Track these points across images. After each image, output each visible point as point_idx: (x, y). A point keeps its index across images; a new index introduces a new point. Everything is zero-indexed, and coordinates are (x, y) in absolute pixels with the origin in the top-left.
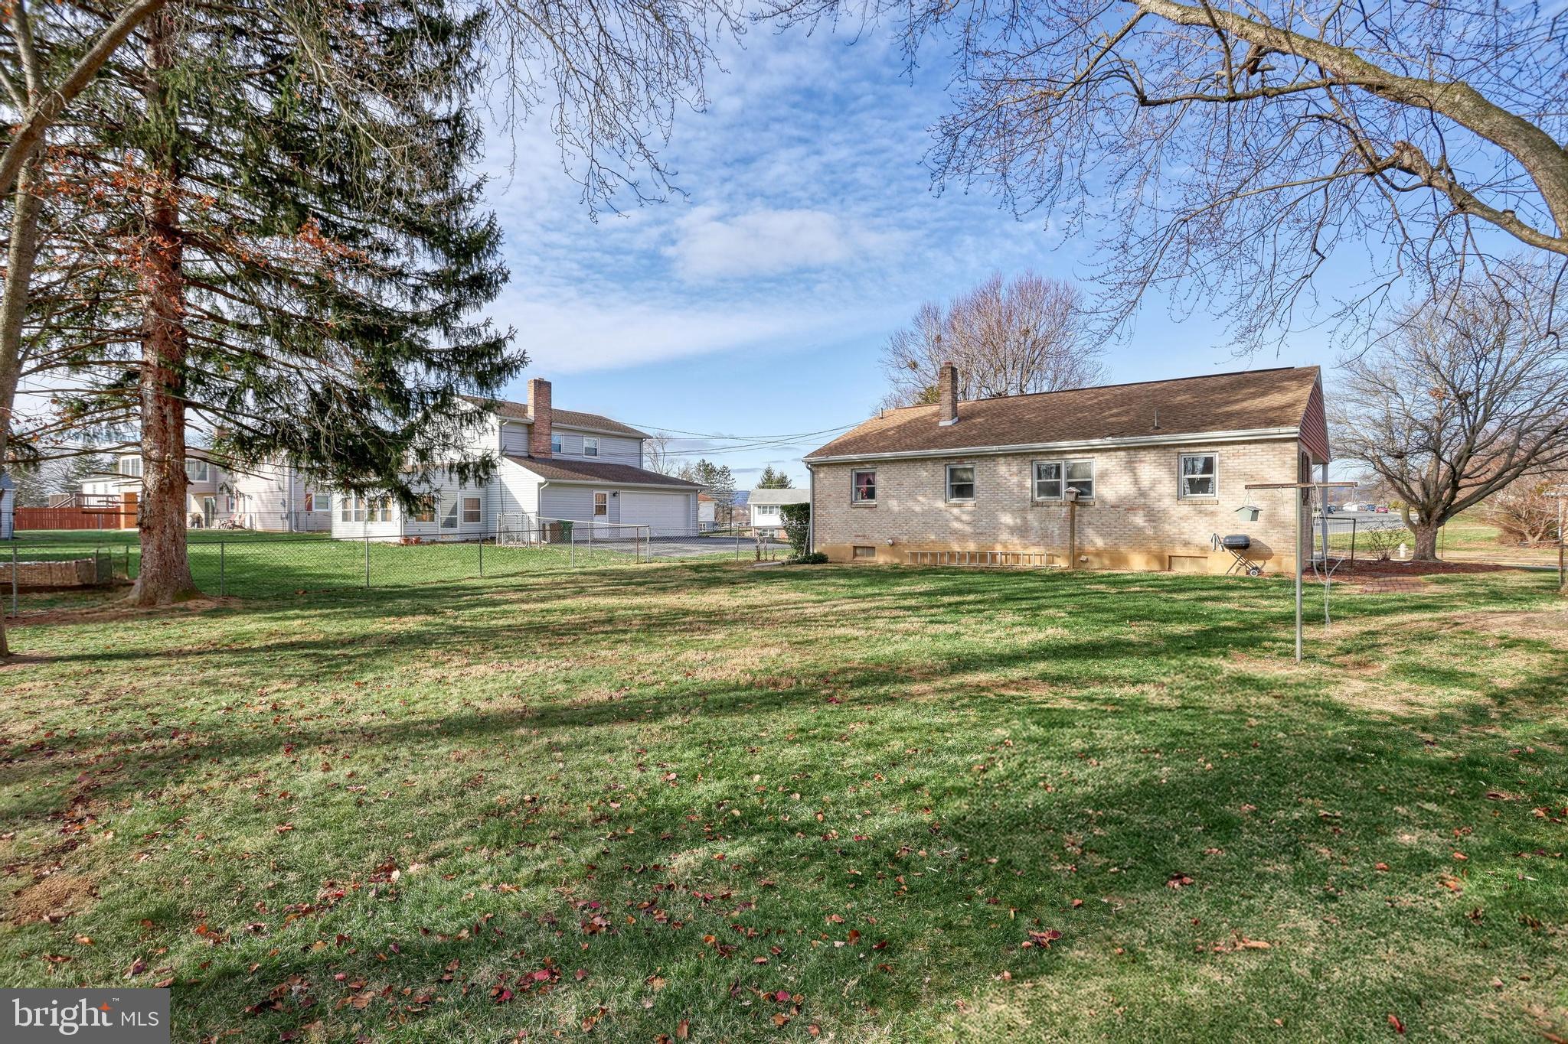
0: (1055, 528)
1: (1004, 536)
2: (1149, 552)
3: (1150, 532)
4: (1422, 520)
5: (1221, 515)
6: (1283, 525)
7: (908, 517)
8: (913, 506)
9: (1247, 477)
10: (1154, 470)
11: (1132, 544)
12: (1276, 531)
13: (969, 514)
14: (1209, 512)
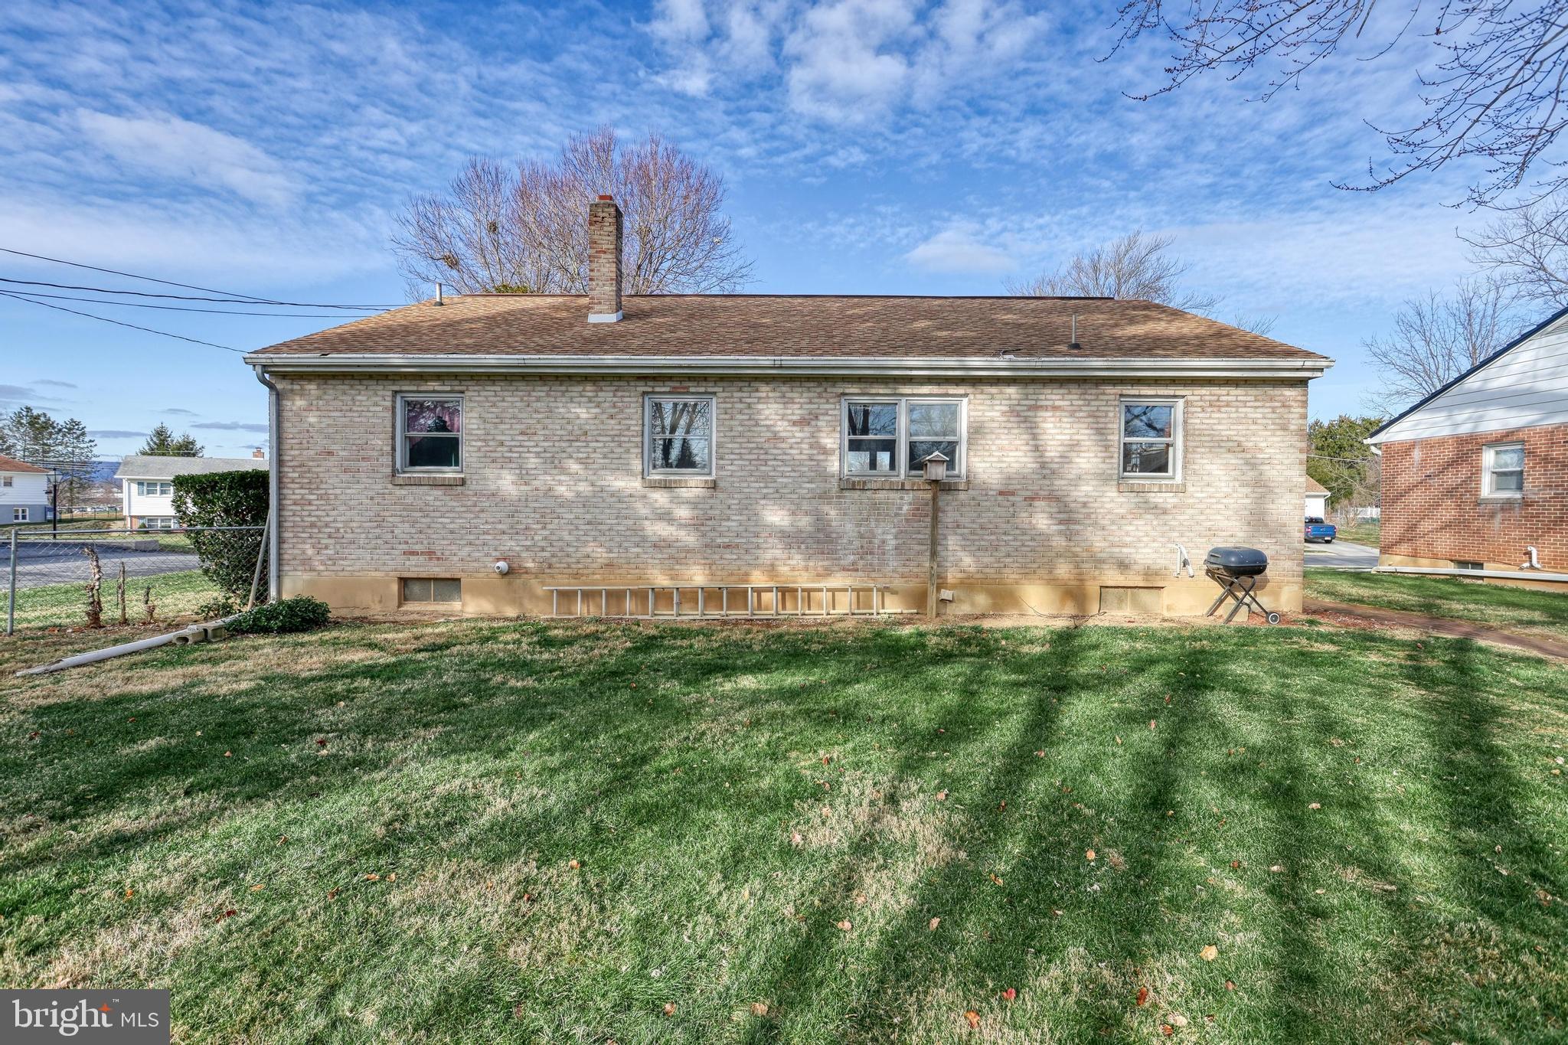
0: (887, 534)
1: (773, 551)
2: (1052, 581)
3: (1059, 542)
5: (1189, 511)
6: (1284, 529)
7: (548, 508)
8: (560, 483)
9: (1231, 444)
10: (1068, 426)
11: (1035, 565)
12: (1274, 540)
13: (694, 504)
14: (1169, 506)
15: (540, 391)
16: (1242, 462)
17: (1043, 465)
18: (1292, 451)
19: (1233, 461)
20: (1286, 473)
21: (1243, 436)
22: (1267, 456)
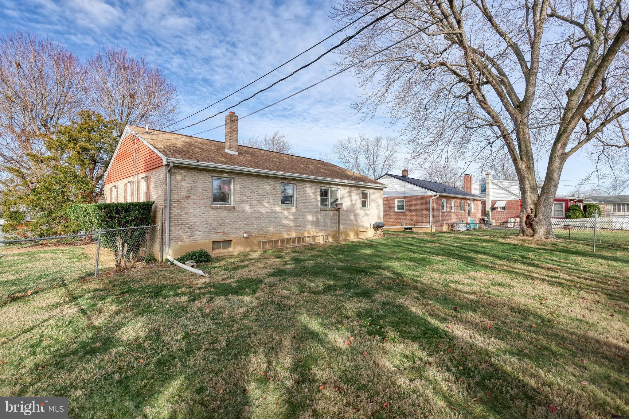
2: (354, 231)
3: (355, 222)
7: (257, 216)
8: (261, 208)
9: (375, 201)
13: (293, 214)
14: (368, 214)
15: (256, 180)
17: (352, 205)
19: (375, 205)
20: (381, 207)
22: (379, 204)
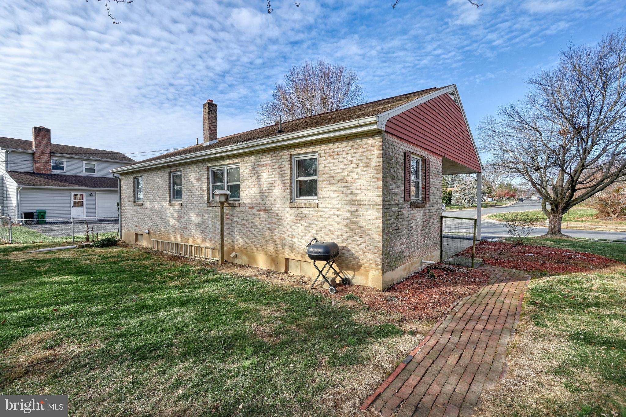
1: (194, 231)
2: (267, 253)
3: (269, 233)
4: (553, 210)
5: (320, 219)
6: (370, 233)
9: (339, 178)
10: (271, 173)
11: (261, 244)
12: (364, 239)
13: (178, 212)
14: (311, 216)
15: (153, 174)
16: (345, 189)
17: (262, 194)
18: (373, 180)
19: (341, 189)
20: (370, 195)
21: (346, 172)
22: (359, 184)
